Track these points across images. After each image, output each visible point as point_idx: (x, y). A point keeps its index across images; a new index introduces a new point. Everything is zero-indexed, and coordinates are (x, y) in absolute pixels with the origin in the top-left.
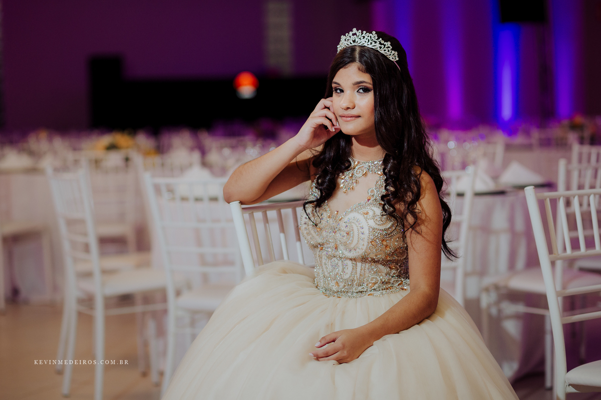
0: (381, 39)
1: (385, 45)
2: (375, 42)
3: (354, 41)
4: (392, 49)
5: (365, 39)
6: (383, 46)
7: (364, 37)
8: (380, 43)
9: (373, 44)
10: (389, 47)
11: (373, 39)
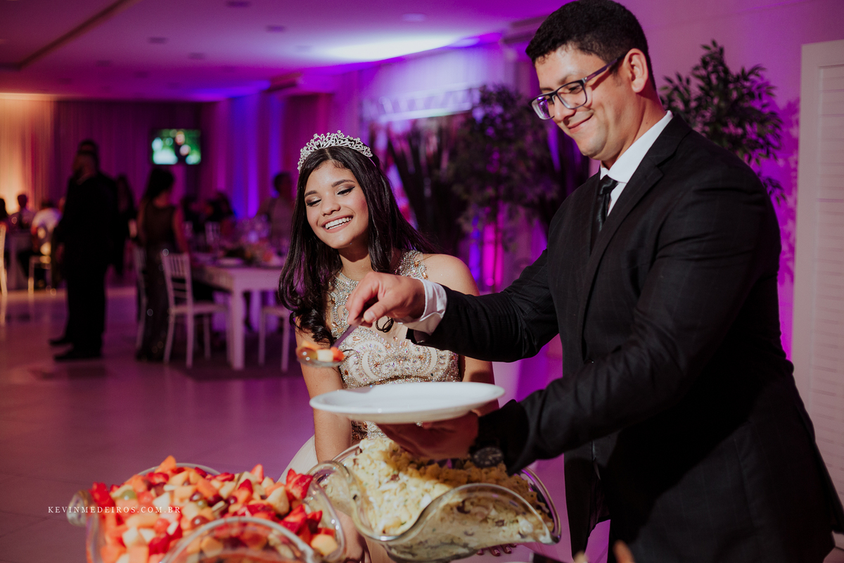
0: (348, 136)
1: (355, 142)
2: (344, 140)
3: (319, 146)
4: (364, 145)
5: (331, 140)
6: (353, 143)
7: (329, 138)
8: (349, 140)
9: (342, 142)
10: (359, 143)
11: (341, 137)
